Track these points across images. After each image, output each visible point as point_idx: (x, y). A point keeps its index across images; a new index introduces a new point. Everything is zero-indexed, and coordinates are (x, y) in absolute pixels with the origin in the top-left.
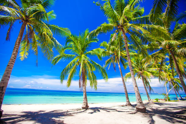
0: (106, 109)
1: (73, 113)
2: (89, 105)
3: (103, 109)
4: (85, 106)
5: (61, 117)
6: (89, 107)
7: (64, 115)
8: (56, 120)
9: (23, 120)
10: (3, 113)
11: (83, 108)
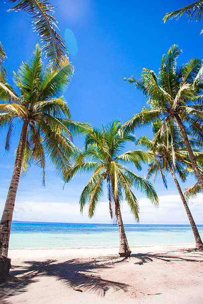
0: (162, 257)
1: (107, 264)
6: (132, 253)
8: (86, 274)
10: (12, 264)
11: (121, 255)
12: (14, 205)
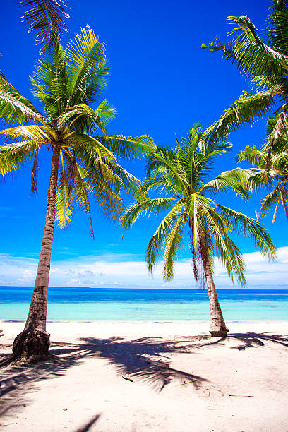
0: (283, 340)
1: (190, 346)
2: (228, 326)
3: (273, 338)
4: (218, 329)
5: (160, 354)
6: (229, 332)
7: (167, 350)
8: (152, 359)
9: (85, 356)
10: (51, 340)
11: (214, 334)
12: (49, 267)
